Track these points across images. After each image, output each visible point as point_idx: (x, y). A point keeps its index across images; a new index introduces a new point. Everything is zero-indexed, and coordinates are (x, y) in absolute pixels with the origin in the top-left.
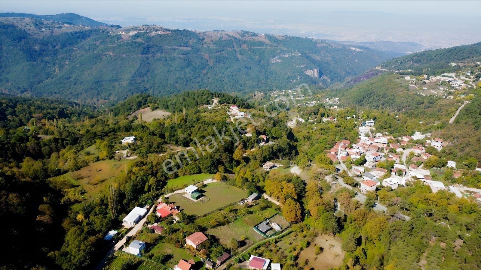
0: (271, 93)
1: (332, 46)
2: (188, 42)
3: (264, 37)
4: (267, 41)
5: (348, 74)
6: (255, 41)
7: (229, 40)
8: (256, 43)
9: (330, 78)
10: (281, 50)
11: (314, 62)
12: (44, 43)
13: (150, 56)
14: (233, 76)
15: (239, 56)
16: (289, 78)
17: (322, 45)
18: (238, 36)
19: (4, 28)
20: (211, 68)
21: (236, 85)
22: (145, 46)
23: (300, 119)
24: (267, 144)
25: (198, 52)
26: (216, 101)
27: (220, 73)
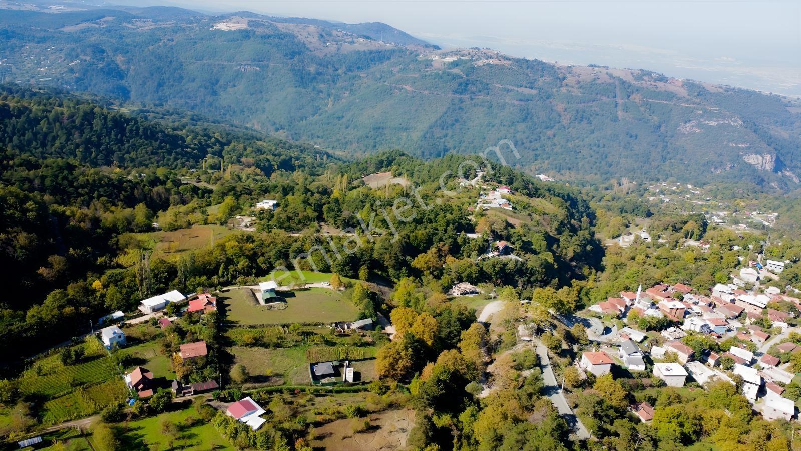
0: (651, 185)
2: (536, 80)
3: (680, 84)
4: (683, 92)
6: (657, 90)
7: (610, 84)
8: (660, 93)
9: (799, 175)
10: (705, 111)
11: (771, 141)
12: (324, 63)
13: (466, 97)
14: (599, 146)
15: (620, 114)
16: (708, 164)
18: (629, 79)
19: (279, 38)
20: (563, 129)
21: (600, 163)
22: (462, 80)
23: (644, 235)
24: (501, 257)
25: (548, 98)
27: (578, 138)
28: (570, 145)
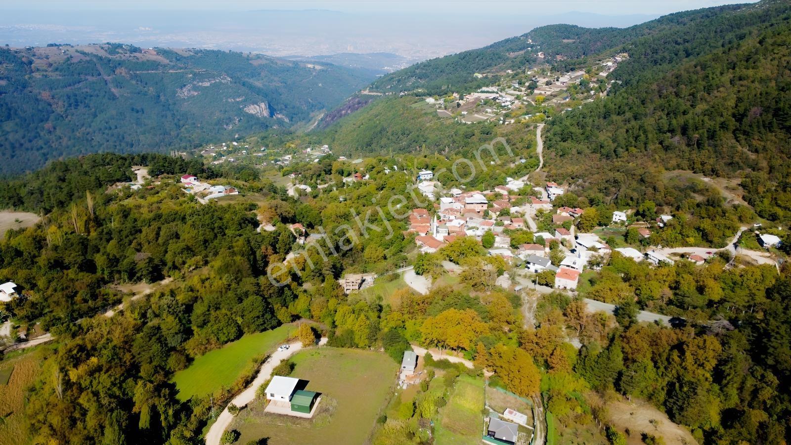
0: (200, 151)
1: (276, 63)
3: (155, 53)
4: (163, 60)
5: (312, 107)
6: (140, 61)
7: (88, 62)
8: (143, 63)
9: (287, 116)
10: (195, 74)
11: (258, 91)
15: (115, 91)
16: (219, 122)
17: (260, 62)
18: (102, 53)
20: (61, 118)
21: (120, 145)
23: (303, 187)
24: (308, 239)
26: (142, 173)
27: (83, 125)
28: (78, 134)
